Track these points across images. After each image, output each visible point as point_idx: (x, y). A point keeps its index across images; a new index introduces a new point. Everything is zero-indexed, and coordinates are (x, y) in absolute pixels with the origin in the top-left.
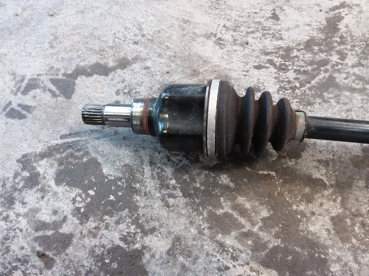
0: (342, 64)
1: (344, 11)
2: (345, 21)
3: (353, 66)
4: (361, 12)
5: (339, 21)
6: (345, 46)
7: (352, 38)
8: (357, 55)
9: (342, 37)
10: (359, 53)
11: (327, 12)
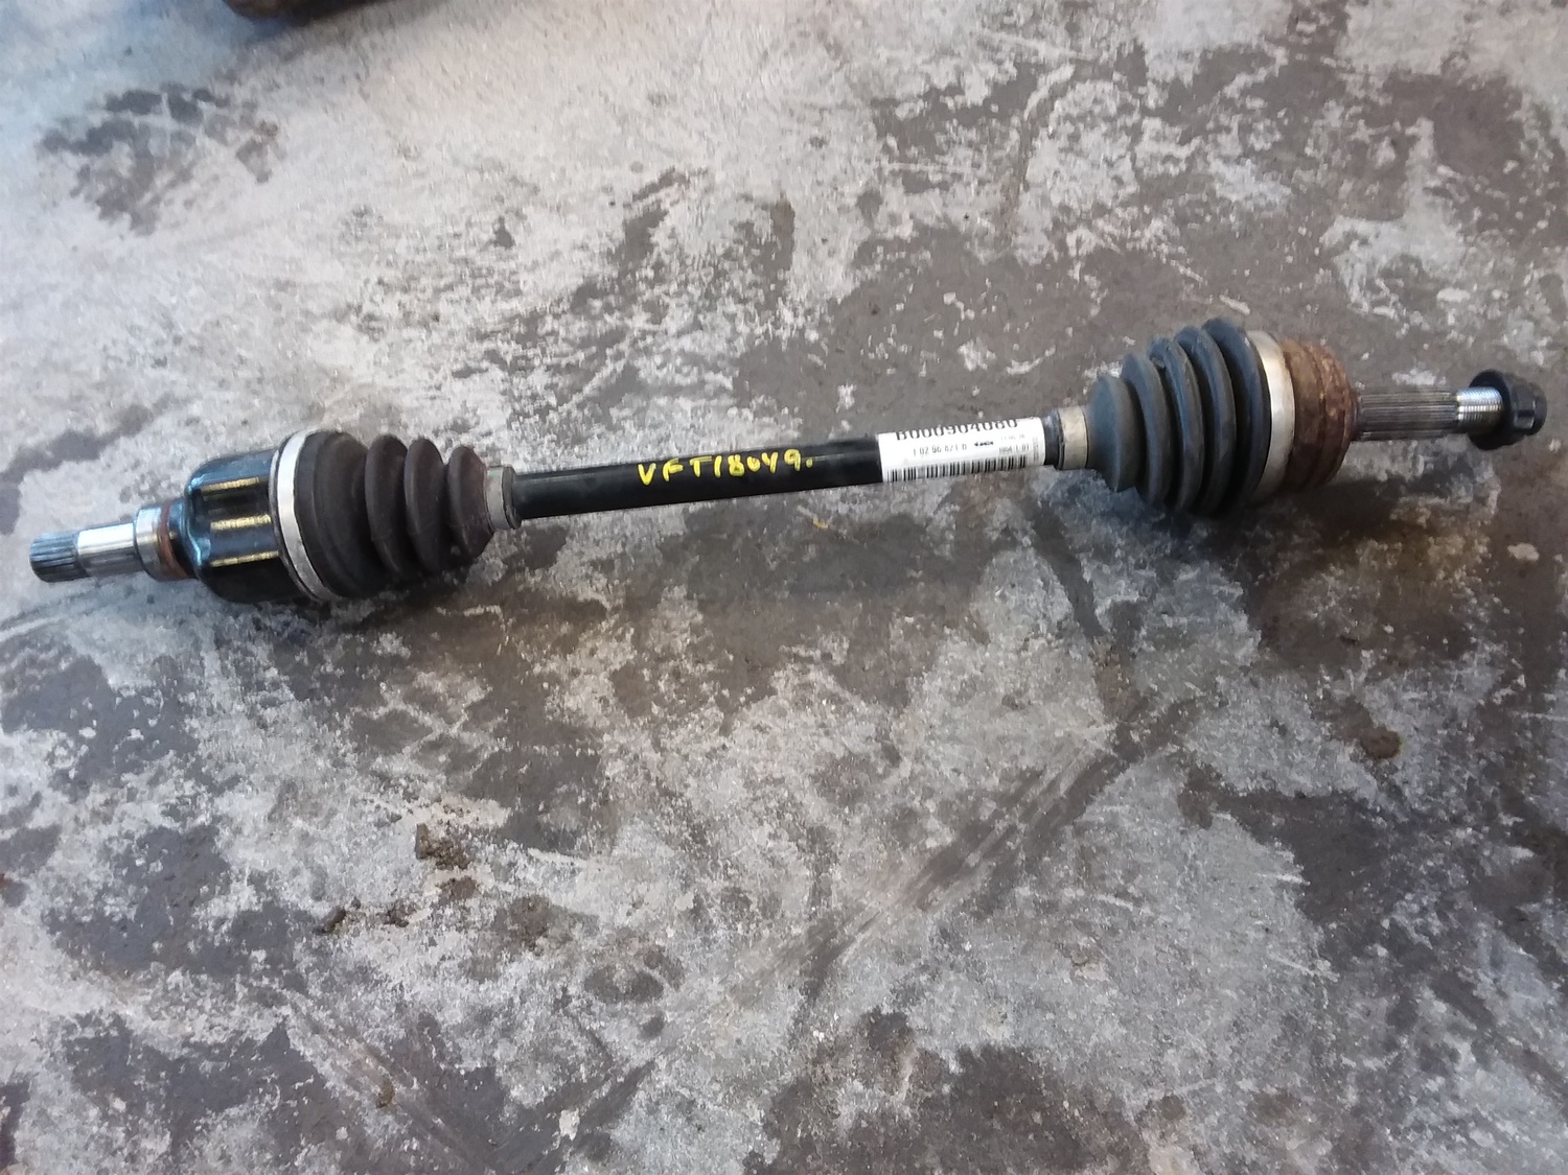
0: (654, 334)
1: (668, 195)
2: (668, 222)
3: (680, 334)
4: (708, 190)
5: (655, 225)
6: (664, 287)
7: (682, 263)
8: (691, 304)
9: (658, 266)
10: (696, 298)
11: (627, 206)
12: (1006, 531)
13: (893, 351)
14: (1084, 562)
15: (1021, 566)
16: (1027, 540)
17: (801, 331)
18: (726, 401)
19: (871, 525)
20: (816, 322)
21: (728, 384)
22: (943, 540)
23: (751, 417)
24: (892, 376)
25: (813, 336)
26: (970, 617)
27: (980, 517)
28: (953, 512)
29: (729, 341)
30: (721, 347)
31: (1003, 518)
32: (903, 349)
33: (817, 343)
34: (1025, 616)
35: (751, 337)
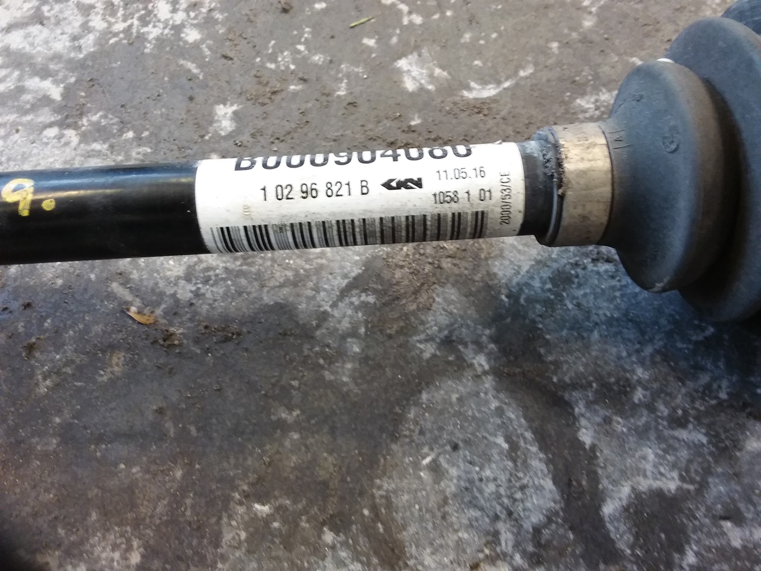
12: (448, 342)
13: (302, 62)
14: (580, 408)
15: (471, 410)
16: (481, 361)
17: (178, 29)
18: (46, 116)
19: (226, 320)
20: (200, 19)
21: (56, 93)
22: (341, 354)
23: (75, 140)
24: (295, 94)
25: (192, 35)
26: (374, 509)
27: (406, 316)
28: (364, 305)
29: (75, 38)
30: (61, 45)
31: (443, 320)
32: (317, 58)
33: (196, 45)
34: (474, 513)
35: (108, 33)
